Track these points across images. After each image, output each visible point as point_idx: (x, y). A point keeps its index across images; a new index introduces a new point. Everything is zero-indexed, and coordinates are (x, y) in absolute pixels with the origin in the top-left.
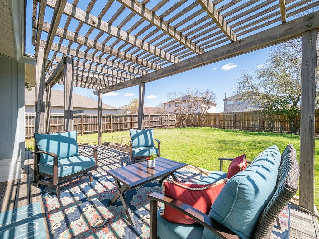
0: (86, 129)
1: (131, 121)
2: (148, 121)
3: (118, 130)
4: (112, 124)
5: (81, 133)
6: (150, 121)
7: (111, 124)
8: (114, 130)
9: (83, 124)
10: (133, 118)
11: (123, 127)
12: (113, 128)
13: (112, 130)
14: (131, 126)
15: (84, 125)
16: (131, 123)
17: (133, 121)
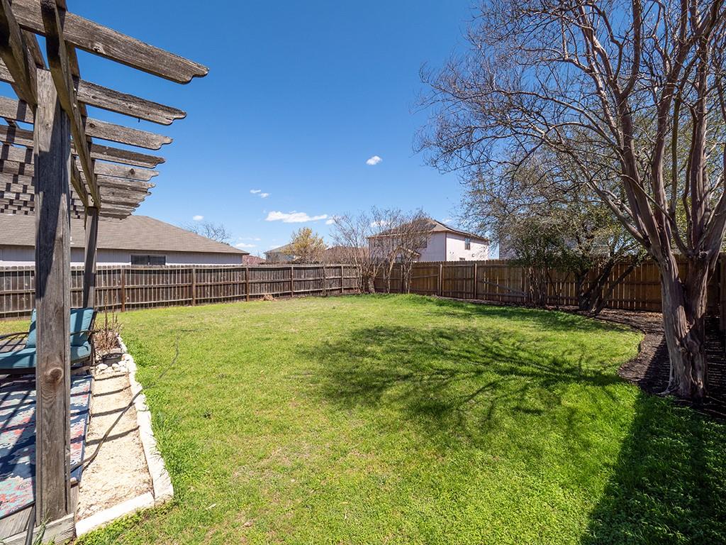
0: (133, 297)
1: (244, 281)
2: (288, 280)
3: (211, 301)
4: (197, 286)
5: (120, 307)
6: (294, 279)
7: (194, 288)
8: (200, 300)
9: (126, 286)
10: (250, 274)
11: (224, 293)
12: (199, 295)
13: (197, 301)
14: (244, 291)
15: (128, 289)
16: (246, 284)
17: (250, 281)
